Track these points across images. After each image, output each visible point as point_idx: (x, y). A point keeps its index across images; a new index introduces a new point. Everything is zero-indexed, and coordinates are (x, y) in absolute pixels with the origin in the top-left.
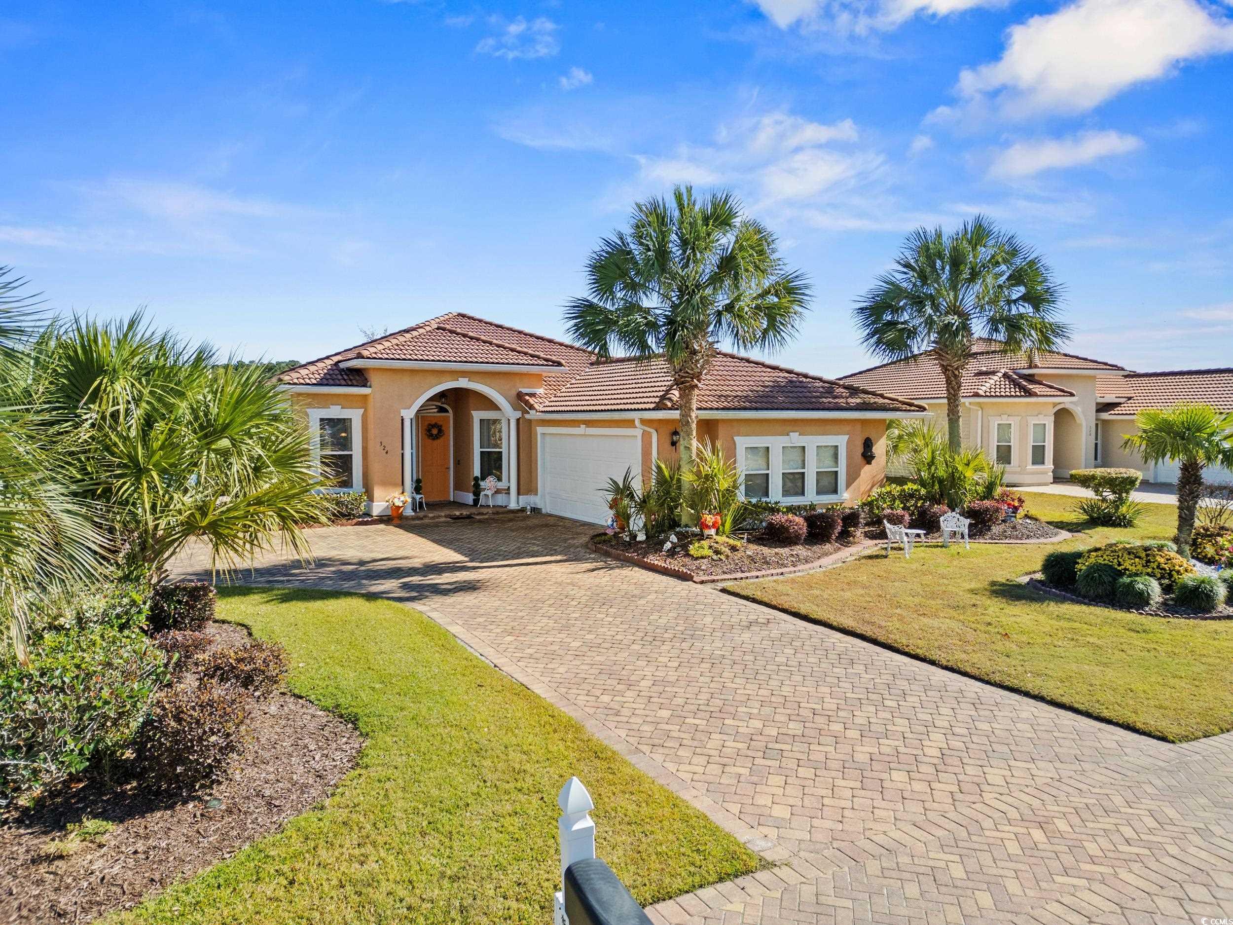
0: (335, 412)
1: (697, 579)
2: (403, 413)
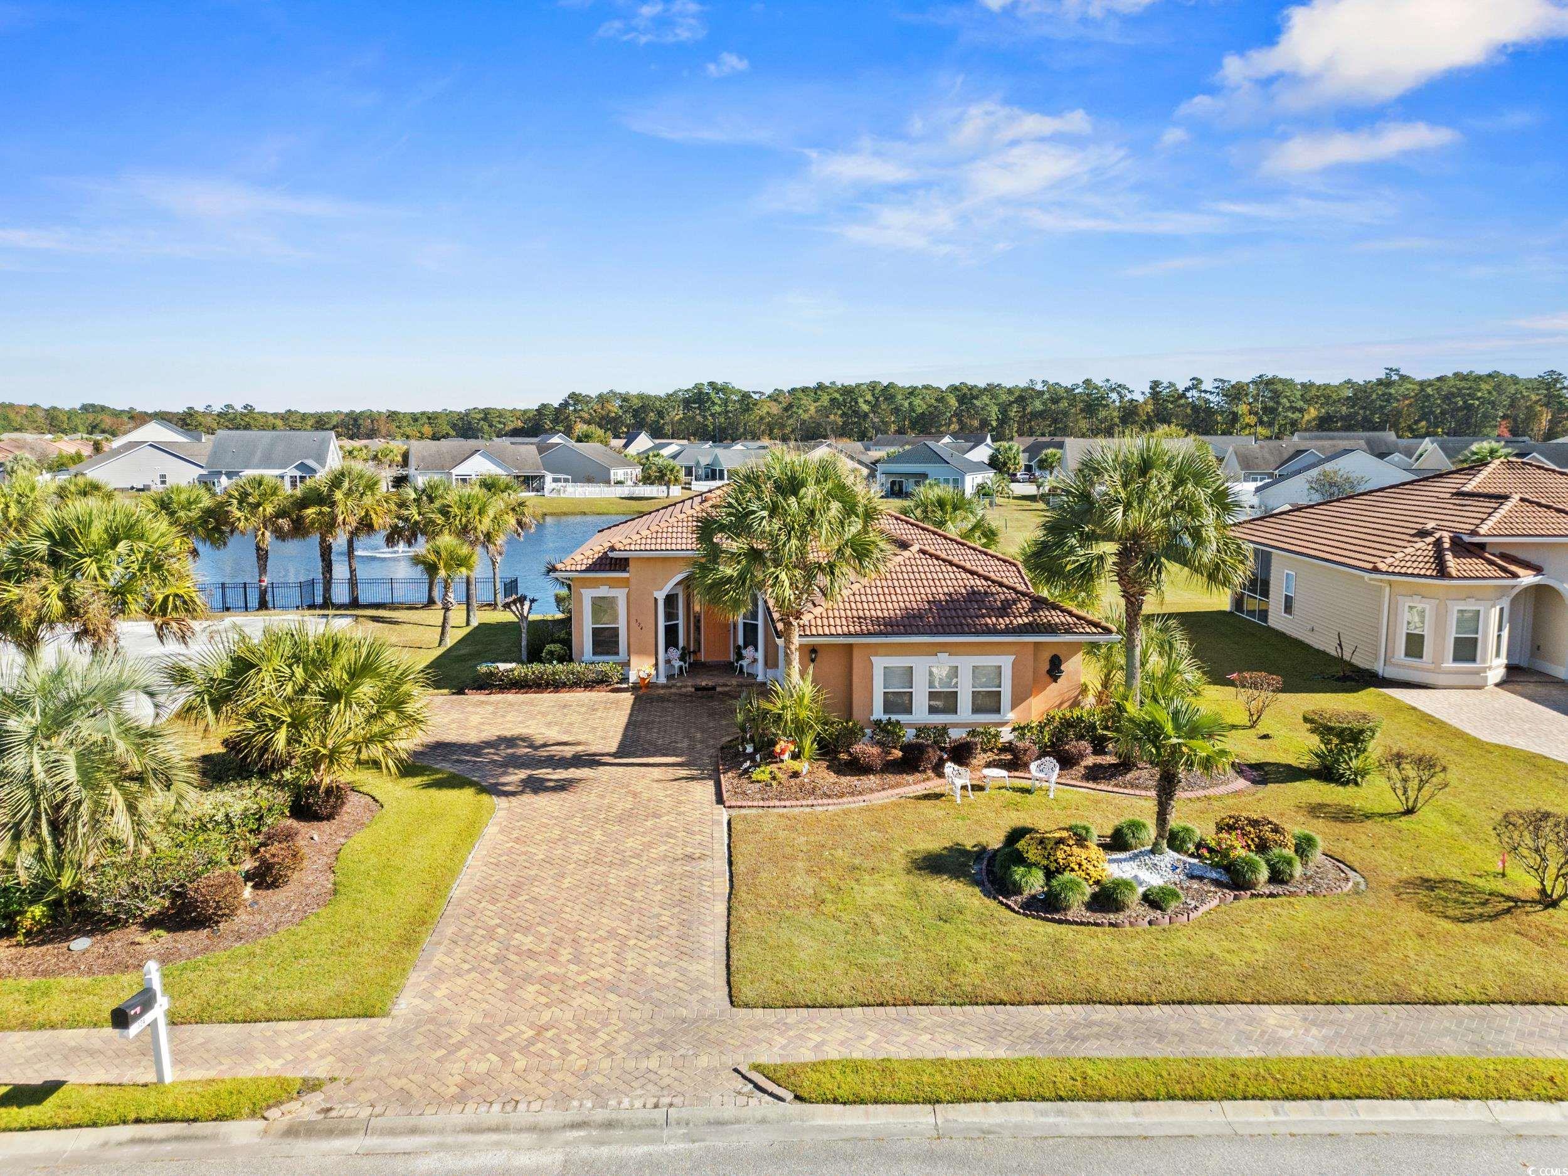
0: (603, 591)
1: (727, 804)
2: (657, 594)
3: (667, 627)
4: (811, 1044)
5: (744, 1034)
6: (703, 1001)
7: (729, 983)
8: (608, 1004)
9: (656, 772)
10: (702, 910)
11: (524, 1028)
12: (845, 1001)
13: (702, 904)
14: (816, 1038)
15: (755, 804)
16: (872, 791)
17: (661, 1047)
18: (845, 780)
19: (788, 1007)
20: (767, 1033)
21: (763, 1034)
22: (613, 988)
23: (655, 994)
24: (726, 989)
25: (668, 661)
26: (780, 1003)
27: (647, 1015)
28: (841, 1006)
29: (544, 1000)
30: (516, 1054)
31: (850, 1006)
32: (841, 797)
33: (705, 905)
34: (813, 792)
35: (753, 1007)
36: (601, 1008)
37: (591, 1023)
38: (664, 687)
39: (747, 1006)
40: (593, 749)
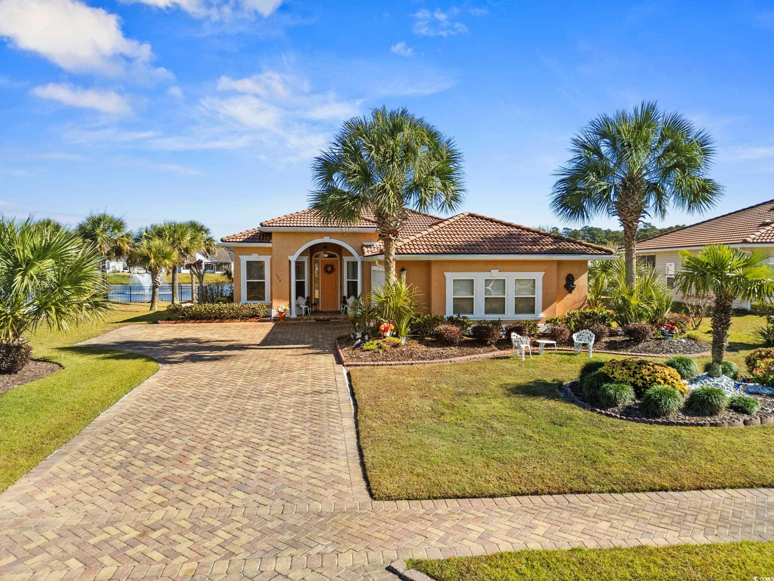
0: (254, 257)
1: (345, 364)
2: (290, 258)
3: (297, 283)
4: (474, 535)
5: (391, 527)
6: (339, 495)
7: (366, 478)
8: (233, 501)
9: (289, 352)
10: (331, 424)
11: (126, 529)
12: (497, 491)
13: (331, 420)
14: (478, 529)
15: (368, 363)
16: (455, 356)
17: (294, 544)
18: (433, 350)
19: (435, 498)
20: (418, 525)
21: (414, 527)
22: (241, 486)
23: (287, 490)
24: (363, 484)
25: (298, 306)
26: (425, 494)
27: (277, 510)
28: (493, 496)
29: (159, 499)
30: (106, 560)
31: (502, 496)
32: (433, 359)
33: (333, 420)
34: (411, 356)
35: (396, 500)
36: (225, 505)
37: (210, 521)
38: (294, 319)
39: (389, 498)
40: (243, 343)
